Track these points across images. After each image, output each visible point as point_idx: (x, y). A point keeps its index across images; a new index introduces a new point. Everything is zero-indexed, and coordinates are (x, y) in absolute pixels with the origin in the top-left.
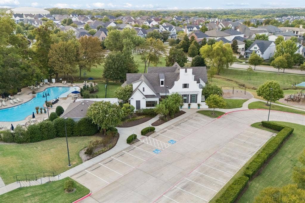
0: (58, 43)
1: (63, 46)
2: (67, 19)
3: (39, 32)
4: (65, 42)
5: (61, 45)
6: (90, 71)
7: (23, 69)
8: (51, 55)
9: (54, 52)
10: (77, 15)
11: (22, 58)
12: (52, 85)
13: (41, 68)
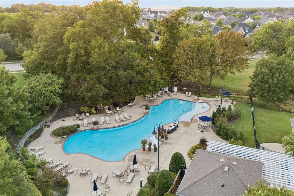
0: (188, 39)
1: (195, 44)
2: (198, 15)
3: (166, 24)
4: (198, 39)
5: (193, 43)
6: (224, 79)
7: (139, 72)
8: (177, 55)
9: (182, 52)
10: (208, 12)
11: (140, 58)
12: (173, 96)
13: (161, 72)
